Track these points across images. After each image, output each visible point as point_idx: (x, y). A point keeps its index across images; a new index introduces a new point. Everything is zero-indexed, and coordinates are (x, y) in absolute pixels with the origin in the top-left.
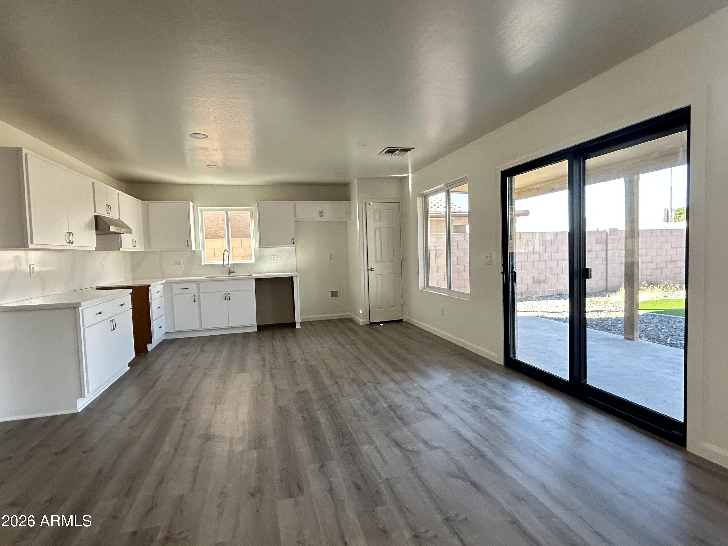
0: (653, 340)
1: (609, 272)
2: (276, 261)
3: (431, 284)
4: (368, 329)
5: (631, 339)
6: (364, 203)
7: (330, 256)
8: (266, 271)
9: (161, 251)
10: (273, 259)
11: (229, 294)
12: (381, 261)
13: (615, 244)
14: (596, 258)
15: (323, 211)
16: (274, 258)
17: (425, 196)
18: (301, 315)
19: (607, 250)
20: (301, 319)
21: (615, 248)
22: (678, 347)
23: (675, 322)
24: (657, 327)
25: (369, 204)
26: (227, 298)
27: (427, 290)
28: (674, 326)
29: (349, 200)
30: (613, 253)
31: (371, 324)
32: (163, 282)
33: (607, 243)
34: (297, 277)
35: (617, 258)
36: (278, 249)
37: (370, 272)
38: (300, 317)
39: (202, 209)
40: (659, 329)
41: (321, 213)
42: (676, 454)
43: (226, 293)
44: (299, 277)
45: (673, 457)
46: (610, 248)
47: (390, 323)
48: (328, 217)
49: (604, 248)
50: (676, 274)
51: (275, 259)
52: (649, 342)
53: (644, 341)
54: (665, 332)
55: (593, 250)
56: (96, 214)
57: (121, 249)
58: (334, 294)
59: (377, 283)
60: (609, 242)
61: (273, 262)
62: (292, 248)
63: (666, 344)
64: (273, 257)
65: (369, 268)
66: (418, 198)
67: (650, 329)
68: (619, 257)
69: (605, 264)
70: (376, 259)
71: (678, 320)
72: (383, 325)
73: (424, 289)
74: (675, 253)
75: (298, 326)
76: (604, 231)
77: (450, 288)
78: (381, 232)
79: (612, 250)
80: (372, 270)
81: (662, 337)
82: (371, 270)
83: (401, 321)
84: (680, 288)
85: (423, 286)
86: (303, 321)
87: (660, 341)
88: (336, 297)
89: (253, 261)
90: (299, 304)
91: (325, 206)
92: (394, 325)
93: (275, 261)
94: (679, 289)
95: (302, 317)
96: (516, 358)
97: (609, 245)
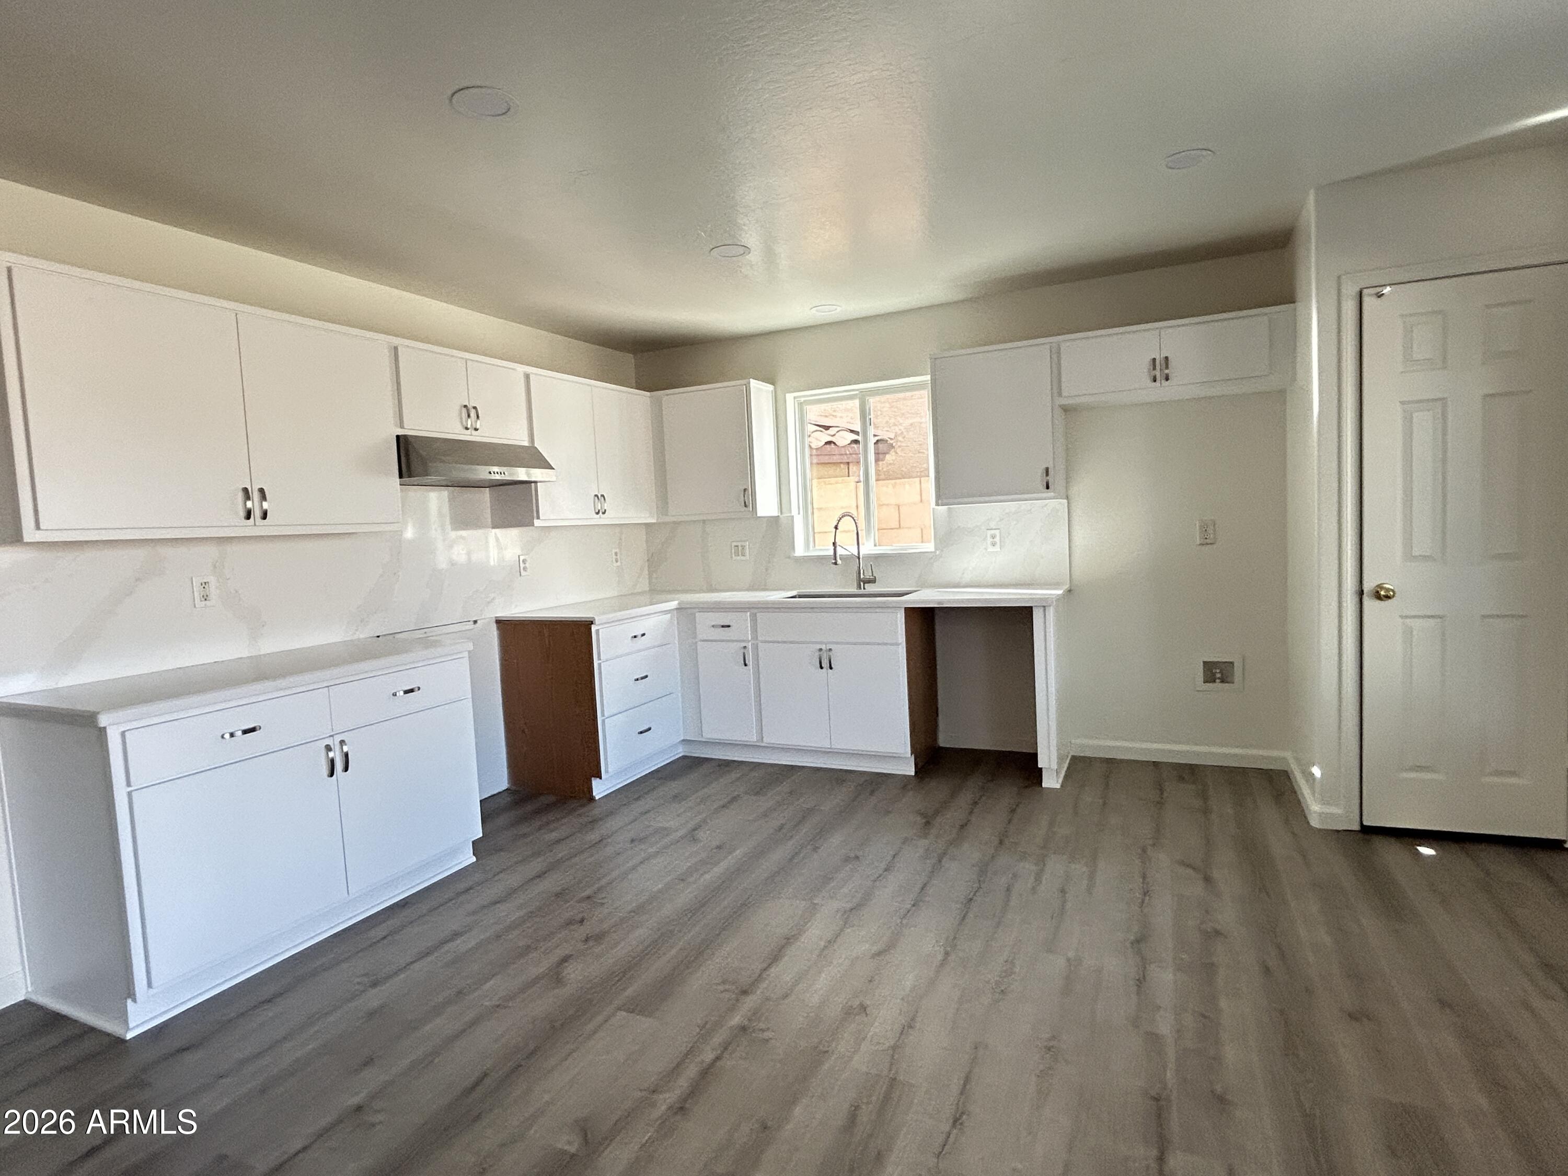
2: (1002, 546)
4: (1351, 850)
6: (1350, 291)
7: (1204, 529)
8: (967, 578)
9: (704, 521)
10: (989, 540)
11: (830, 650)
12: (1439, 556)
15: (1167, 358)
16: (993, 537)
25: (1380, 296)
26: (825, 663)
29: (1293, 301)
31: (1367, 831)
32: (673, 604)
34: (1043, 606)
36: (1012, 506)
37: (1369, 602)
39: (802, 400)
41: (1160, 368)
43: (823, 647)
44: (1052, 608)
48: (1187, 378)
51: (997, 539)
56: (401, 432)
57: (537, 523)
58: (1217, 673)
61: (991, 549)
62: (1054, 504)
64: (990, 532)
65: (1368, 586)
70: (1406, 544)
72: (1432, 853)
75: (1051, 781)
80: (1382, 596)
82: (1378, 596)
88: (1226, 686)
89: (930, 547)
91: (1179, 338)
93: (997, 548)
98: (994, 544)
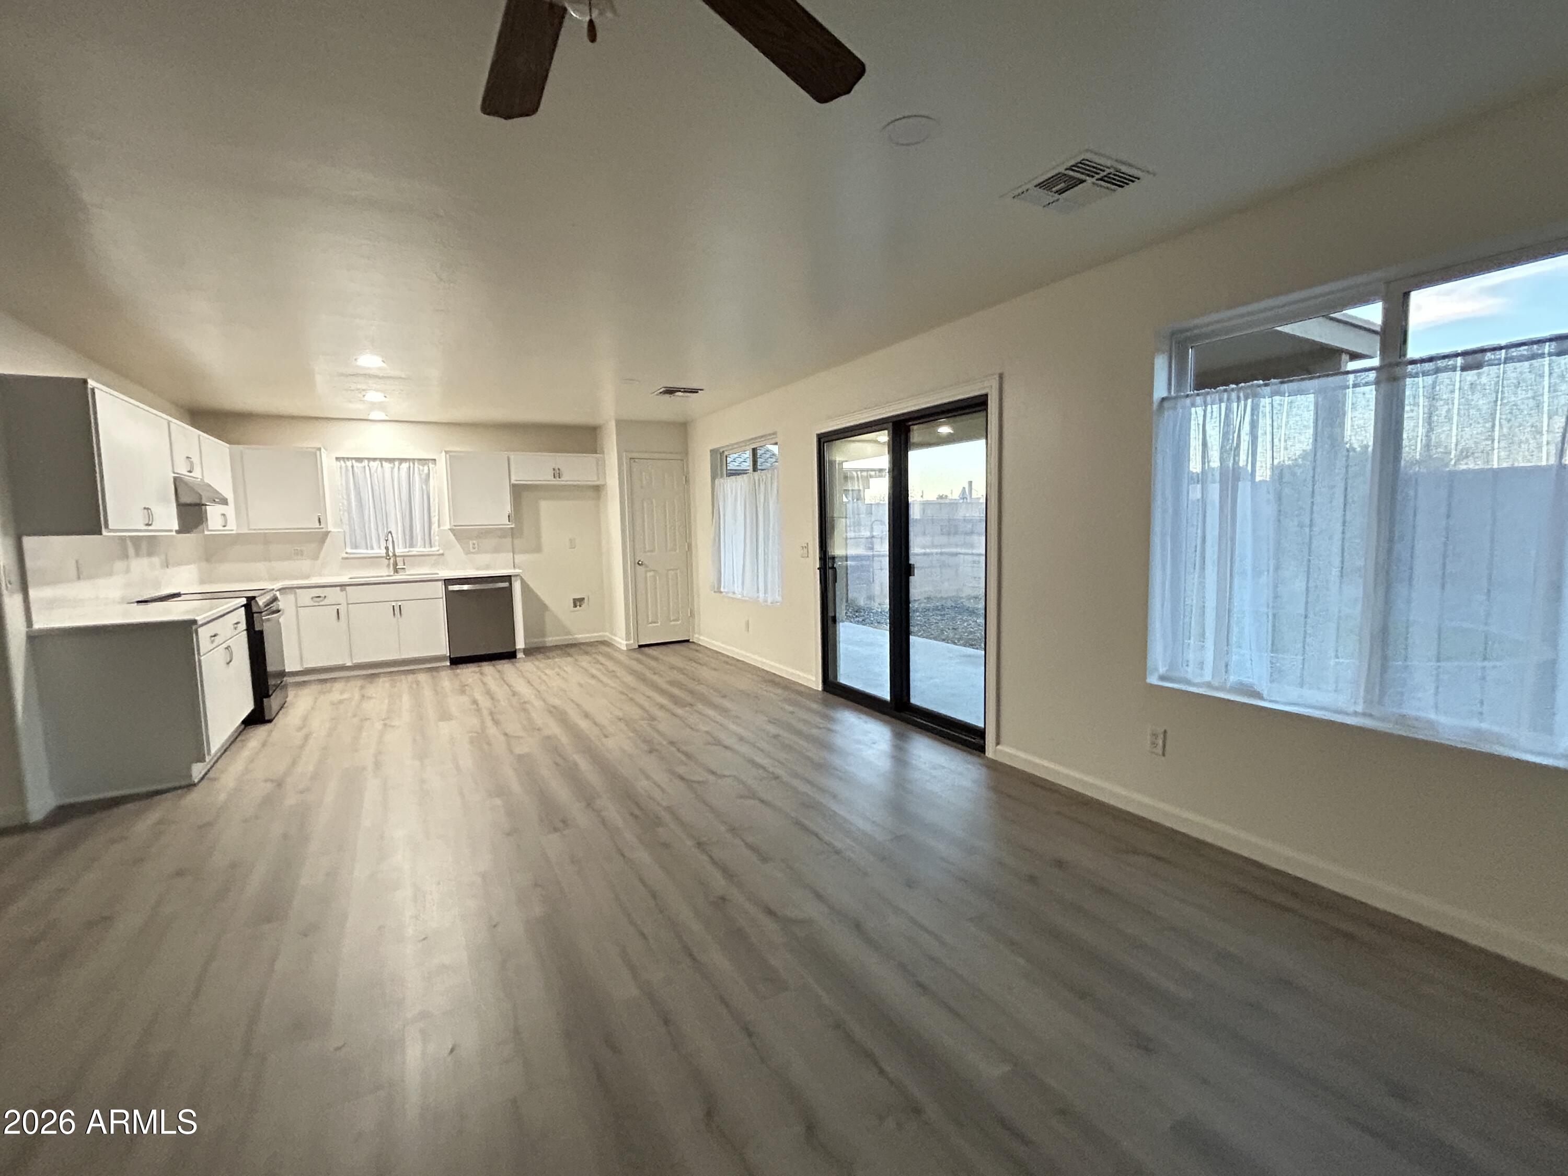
4: (636, 655)
6: (627, 458)
7: (570, 542)
10: (472, 546)
11: (400, 605)
12: (653, 550)
15: (559, 469)
16: (475, 545)
17: (720, 453)
26: (397, 612)
29: (602, 452)
31: (640, 646)
34: (517, 575)
38: (523, 640)
41: (557, 473)
43: (395, 603)
45: (968, 760)
47: (671, 646)
48: (567, 478)
56: (175, 473)
57: (206, 531)
58: (578, 603)
61: (472, 552)
64: (472, 543)
70: (645, 547)
80: (639, 564)
83: (688, 641)
86: (527, 647)
88: (580, 609)
91: (563, 460)
92: (677, 647)
93: (476, 550)
95: (527, 640)
96: (838, 681)
98: (474, 548)
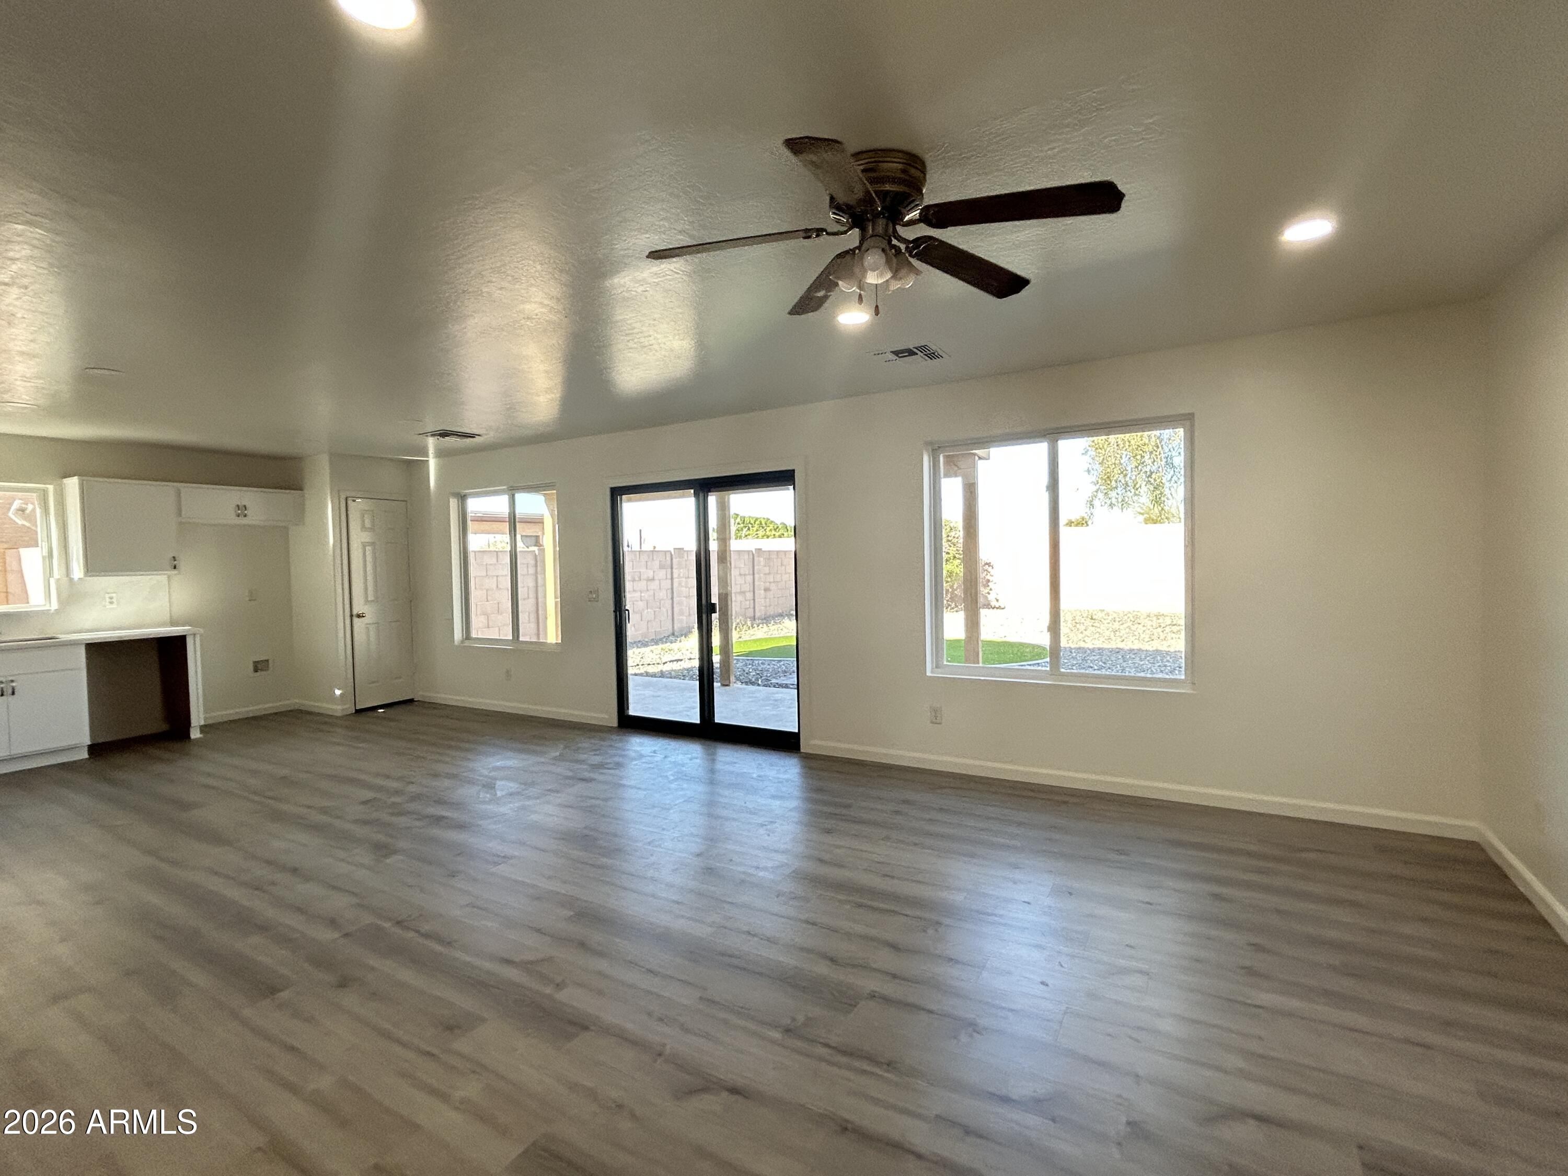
0: (746, 683)
1: (676, 609)
2: (118, 603)
3: (474, 635)
5: (727, 685)
6: (343, 497)
7: (251, 592)
8: (88, 626)
10: (107, 601)
11: (12, 681)
12: (376, 600)
13: (682, 570)
14: (660, 589)
15: (245, 506)
16: (111, 598)
17: (461, 497)
18: (206, 711)
19: (672, 579)
20: (205, 719)
21: (682, 575)
22: (770, 687)
23: (758, 664)
24: (744, 671)
25: (354, 502)
26: (8, 691)
27: (467, 643)
28: (760, 669)
29: (301, 489)
30: (680, 584)
31: (358, 712)
33: (672, 568)
34: (195, 635)
35: (684, 588)
36: (125, 579)
37: (356, 620)
38: (202, 716)
40: (747, 673)
41: (241, 510)
42: (796, 755)
43: (4, 679)
44: (201, 636)
45: (794, 758)
46: (675, 575)
47: (397, 707)
48: (255, 517)
49: (669, 576)
50: (746, 609)
51: (114, 600)
52: (744, 686)
53: (739, 685)
54: (754, 675)
55: (656, 578)
58: (258, 667)
59: (368, 636)
60: (675, 566)
61: (111, 606)
62: (159, 578)
63: (759, 685)
65: (355, 612)
66: (451, 500)
67: (738, 673)
68: (686, 587)
69: (671, 597)
70: (366, 597)
71: (760, 662)
72: (382, 710)
73: (462, 642)
74: (743, 582)
75: (195, 734)
76: (668, 551)
77: (518, 637)
78: (374, 549)
79: (677, 578)
80: (359, 616)
81: (753, 680)
83: (411, 701)
84: (752, 626)
85: (461, 639)
86: (210, 722)
87: (753, 683)
88: (265, 672)
90: (200, 691)
91: (250, 497)
92: (401, 708)
93: (114, 606)
94: (751, 628)
95: (208, 715)
97: (674, 570)
98: (111, 603)
